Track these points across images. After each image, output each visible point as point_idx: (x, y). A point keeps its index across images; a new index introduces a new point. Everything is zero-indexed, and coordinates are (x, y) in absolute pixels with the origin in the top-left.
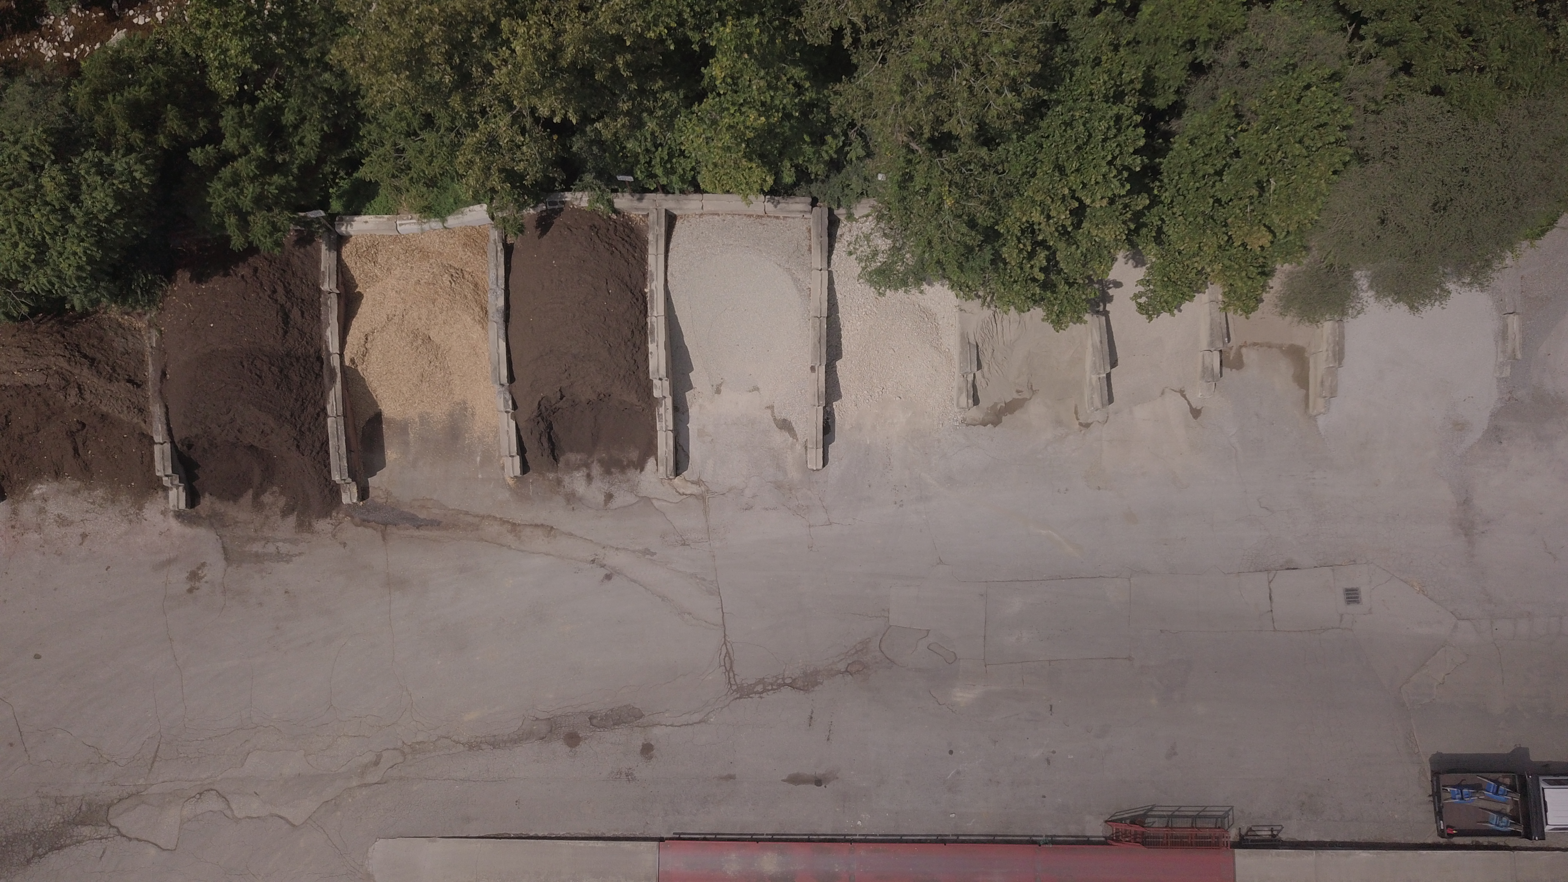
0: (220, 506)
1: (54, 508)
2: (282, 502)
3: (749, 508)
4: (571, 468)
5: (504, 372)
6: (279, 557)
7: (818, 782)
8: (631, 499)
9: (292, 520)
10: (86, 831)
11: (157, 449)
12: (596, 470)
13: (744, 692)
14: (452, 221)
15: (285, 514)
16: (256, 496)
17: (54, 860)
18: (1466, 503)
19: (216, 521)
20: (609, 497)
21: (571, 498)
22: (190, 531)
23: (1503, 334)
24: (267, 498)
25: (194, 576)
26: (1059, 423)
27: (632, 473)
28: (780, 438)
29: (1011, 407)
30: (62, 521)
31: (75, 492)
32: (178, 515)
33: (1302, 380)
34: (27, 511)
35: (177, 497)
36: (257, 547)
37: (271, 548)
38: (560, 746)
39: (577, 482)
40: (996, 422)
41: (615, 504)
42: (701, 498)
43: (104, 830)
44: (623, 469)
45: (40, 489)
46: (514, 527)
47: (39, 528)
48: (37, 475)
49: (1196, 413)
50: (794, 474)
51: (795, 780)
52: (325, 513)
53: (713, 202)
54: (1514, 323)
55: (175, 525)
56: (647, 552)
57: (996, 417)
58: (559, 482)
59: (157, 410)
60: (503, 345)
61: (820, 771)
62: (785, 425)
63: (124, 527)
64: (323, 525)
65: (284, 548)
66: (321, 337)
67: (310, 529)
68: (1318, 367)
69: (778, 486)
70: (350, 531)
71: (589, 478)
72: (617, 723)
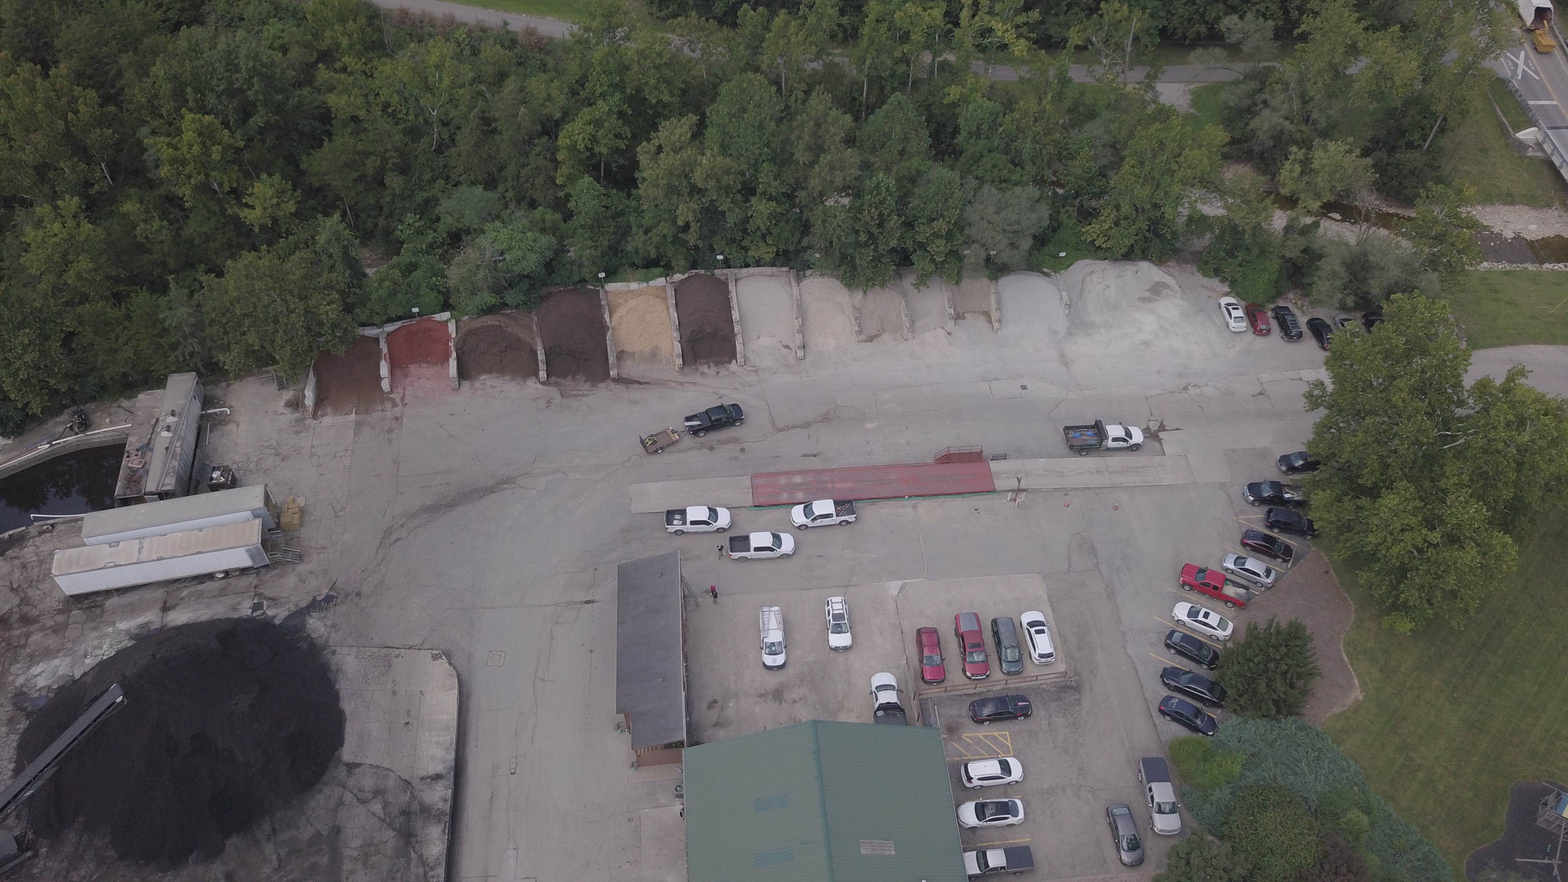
0: (559, 380)
1: (489, 383)
2: (584, 378)
3: (775, 373)
4: (701, 364)
5: (677, 322)
6: (584, 395)
7: (815, 456)
8: (727, 373)
9: (589, 384)
10: (506, 486)
11: (539, 352)
12: (712, 365)
13: (780, 430)
14: (651, 283)
15: (585, 382)
16: (573, 377)
17: (492, 496)
18: (1063, 355)
19: (556, 385)
20: (718, 373)
21: (703, 374)
22: (545, 388)
23: (1062, 298)
24: (578, 377)
25: (549, 402)
26: (896, 340)
27: (726, 365)
28: (785, 351)
29: (876, 336)
30: (492, 387)
31: (498, 378)
32: (542, 383)
33: (990, 321)
34: (477, 384)
35: (543, 374)
36: (574, 393)
37: (580, 393)
38: (706, 451)
39: (705, 368)
40: (871, 341)
41: (720, 375)
42: (756, 371)
43: (514, 486)
44: (723, 364)
45: (483, 377)
46: (680, 383)
47: (483, 389)
48: (481, 373)
49: (950, 334)
50: (792, 362)
51: (805, 456)
52: (603, 381)
53: (751, 270)
54: (1064, 294)
55: (540, 386)
56: (735, 389)
57: (870, 339)
58: (697, 369)
59: (539, 340)
60: (676, 314)
61: (815, 452)
62: (787, 347)
63: (519, 388)
64: (602, 385)
65: (585, 393)
66: (603, 318)
67: (596, 386)
68: (995, 315)
69: (787, 366)
70: (612, 386)
71: (709, 367)
72: (729, 442)
